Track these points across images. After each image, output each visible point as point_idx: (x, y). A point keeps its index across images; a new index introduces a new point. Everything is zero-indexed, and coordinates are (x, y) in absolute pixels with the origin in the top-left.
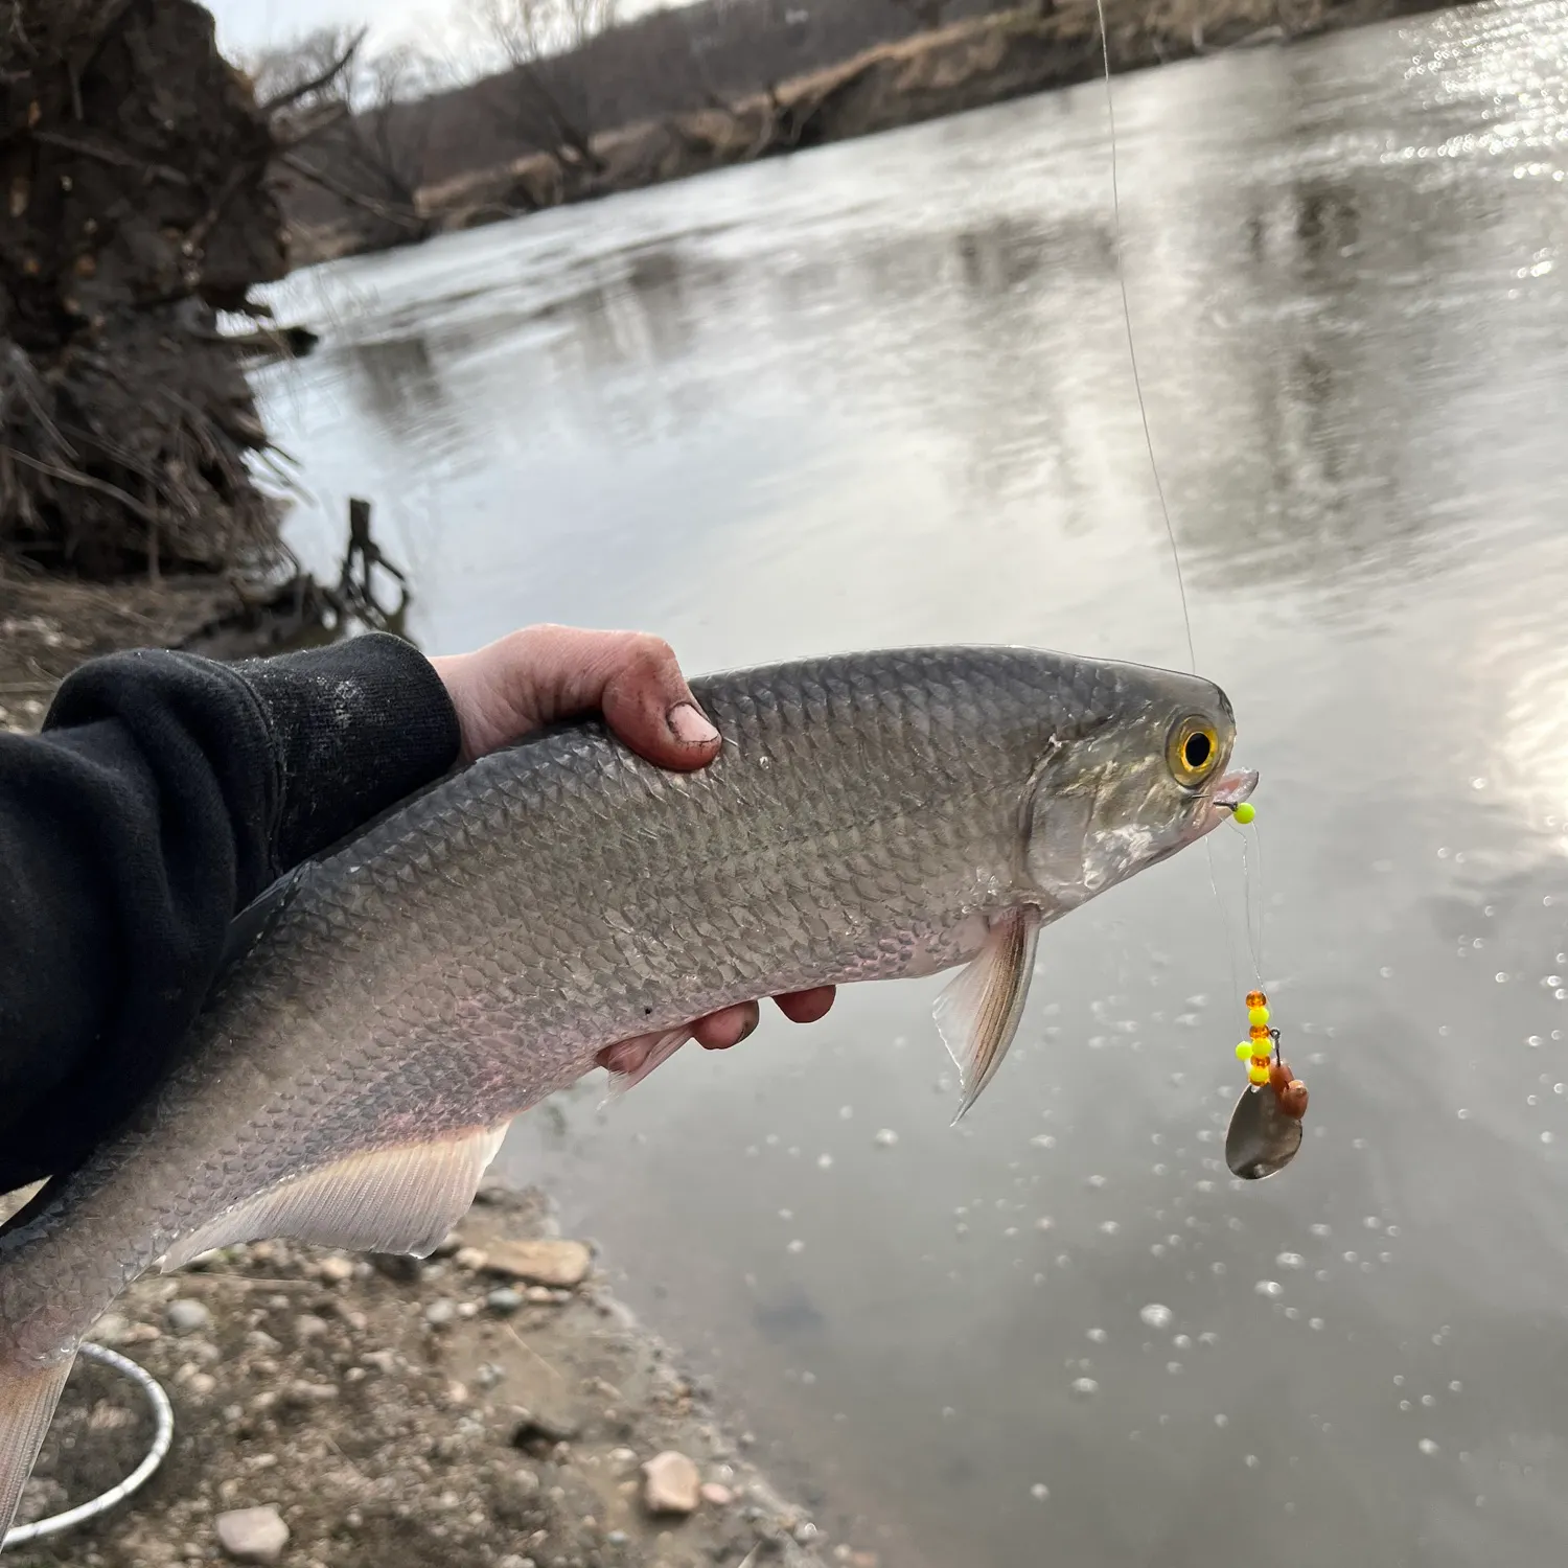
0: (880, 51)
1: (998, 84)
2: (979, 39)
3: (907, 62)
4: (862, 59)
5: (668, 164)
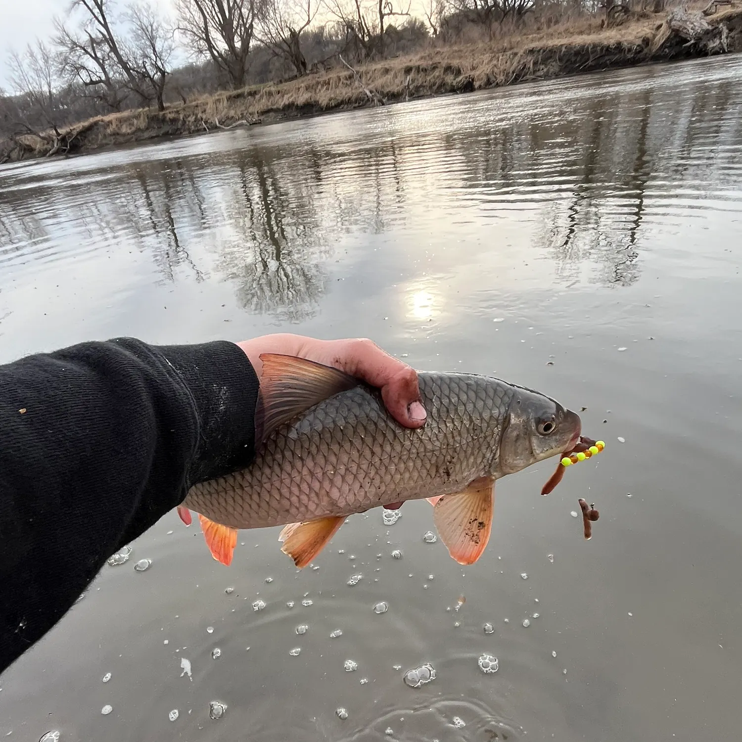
0: (99, 118)
1: (146, 135)
2: (137, 117)
3: (110, 122)
4: (92, 120)
5: (14, 155)
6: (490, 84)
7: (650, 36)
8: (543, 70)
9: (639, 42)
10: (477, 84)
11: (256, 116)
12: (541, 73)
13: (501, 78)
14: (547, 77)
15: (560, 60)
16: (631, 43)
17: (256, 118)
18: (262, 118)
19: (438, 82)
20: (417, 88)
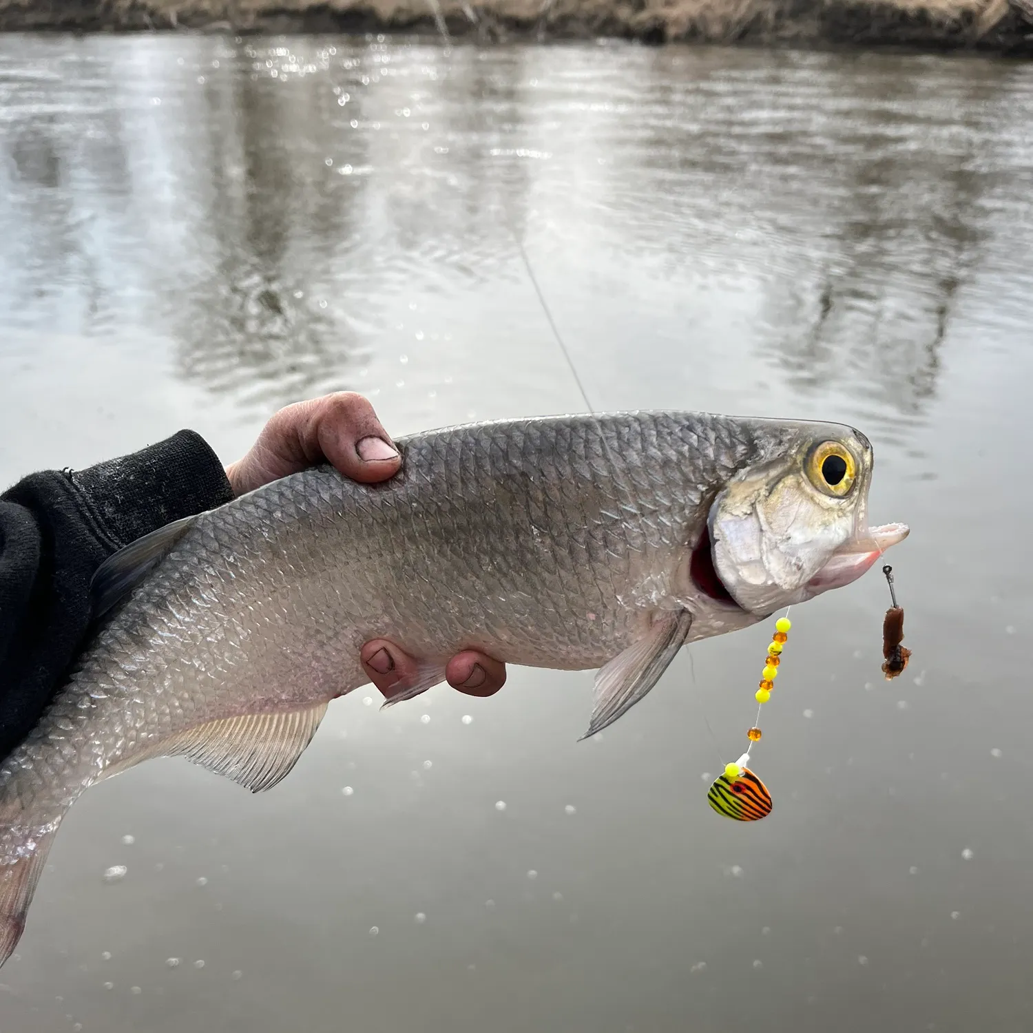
6: (695, 36)
7: (975, 8)
8: (791, 28)
9: (956, 15)
10: (672, 31)
11: (251, 18)
12: (787, 33)
13: (716, 29)
14: (796, 42)
15: (823, 17)
16: (942, 12)
17: (250, 22)
18: (263, 23)
19: (603, 15)
20: (564, 20)
